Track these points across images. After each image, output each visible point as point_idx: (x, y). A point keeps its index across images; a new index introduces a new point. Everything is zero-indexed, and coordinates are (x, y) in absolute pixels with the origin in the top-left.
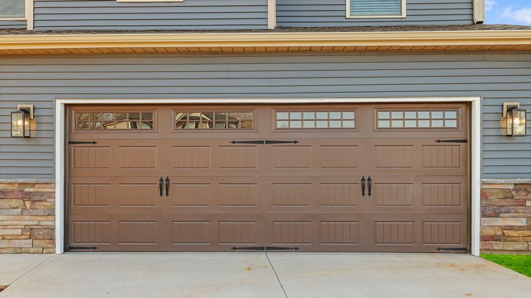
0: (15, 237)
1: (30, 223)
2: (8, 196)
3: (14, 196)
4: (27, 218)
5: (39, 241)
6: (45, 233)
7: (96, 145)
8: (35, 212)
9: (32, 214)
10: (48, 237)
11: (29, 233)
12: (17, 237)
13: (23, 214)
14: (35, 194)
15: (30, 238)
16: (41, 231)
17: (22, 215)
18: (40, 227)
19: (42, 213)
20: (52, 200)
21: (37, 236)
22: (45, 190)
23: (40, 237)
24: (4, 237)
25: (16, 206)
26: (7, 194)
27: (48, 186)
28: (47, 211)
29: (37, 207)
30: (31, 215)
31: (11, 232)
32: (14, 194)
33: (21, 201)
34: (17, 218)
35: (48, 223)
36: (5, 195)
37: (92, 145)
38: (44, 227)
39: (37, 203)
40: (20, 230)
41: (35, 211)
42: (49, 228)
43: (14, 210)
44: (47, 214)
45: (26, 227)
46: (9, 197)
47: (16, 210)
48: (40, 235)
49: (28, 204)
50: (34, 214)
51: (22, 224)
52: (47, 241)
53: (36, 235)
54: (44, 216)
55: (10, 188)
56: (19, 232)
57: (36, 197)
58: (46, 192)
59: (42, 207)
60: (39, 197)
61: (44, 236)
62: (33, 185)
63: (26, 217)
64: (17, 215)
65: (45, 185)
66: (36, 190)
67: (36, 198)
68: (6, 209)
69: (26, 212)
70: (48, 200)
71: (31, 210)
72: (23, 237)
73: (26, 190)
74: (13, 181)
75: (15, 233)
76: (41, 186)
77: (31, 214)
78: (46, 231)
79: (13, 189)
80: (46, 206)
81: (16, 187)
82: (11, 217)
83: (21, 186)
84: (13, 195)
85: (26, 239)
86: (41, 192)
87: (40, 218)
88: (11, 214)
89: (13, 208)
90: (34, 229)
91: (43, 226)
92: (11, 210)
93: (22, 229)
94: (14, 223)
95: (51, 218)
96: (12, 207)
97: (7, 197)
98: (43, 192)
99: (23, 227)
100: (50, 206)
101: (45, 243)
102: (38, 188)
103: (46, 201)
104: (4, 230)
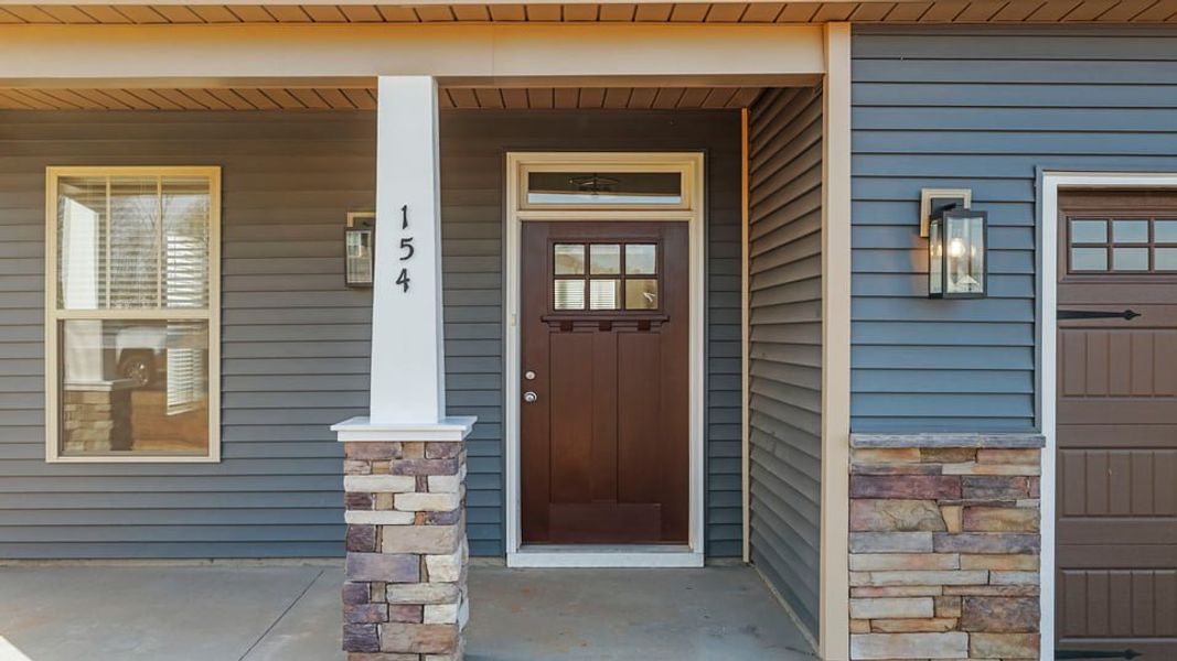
0: (913, 624)
1: (963, 578)
2: (889, 489)
3: (909, 491)
4: (951, 560)
5: (992, 636)
6: (1015, 612)
7: (1134, 321)
8: (980, 544)
9: (970, 549)
10: (1023, 625)
11: (958, 613)
12: (917, 626)
13: (939, 549)
14: (975, 482)
15: (958, 628)
16: (1001, 605)
17: (934, 552)
18: (993, 592)
19: (1000, 547)
20: (1031, 503)
21: (989, 621)
22: (1009, 470)
23: (996, 625)
24: (875, 624)
25: (915, 524)
26: (888, 484)
27: (1021, 458)
28: (1016, 541)
29: (984, 526)
30: (961, 553)
31: (899, 608)
32: (911, 485)
33: (929, 505)
34: (917, 562)
35: (1021, 578)
36: (881, 488)
37: (1122, 321)
38: (1005, 592)
39: (983, 513)
40: (929, 603)
41: (976, 539)
42: (1023, 596)
43: (908, 534)
44: (1016, 549)
45: (951, 591)
46: (892, 493)
47: (915, 535)
48: (998, 617)
49: (952, 516)
50: (976, 551)
51: (936, 582)
52: (1018, 637)
53: (984, 616)
54: (1008, 554)
55: (898, 463)
56: (926, 607)
57: (979, 492)
58: (1012, 477)
59: (999, 525)
60: (991, 492)
61: (1013, 620)
62: (973, 453)
63: (945, 558)
64: (921, 553)
65: (1010, 456)
66: (982, 470)
67: (980, 495)
68: (881, 531)
69: (948, 544)
70: (1020, 503)
71: (965, 537)
72: (938, 623)
73: (950, 469)
74: (903, 439)
75: (915, 613)
76: (999, 457)
77: (964, 549)
78: (1014, 605)
79: (907, 468)
80: (1011, 523)
81: (914, 460)
82: (897, 560)
83: (932, 458)
84: (908, 486)
85: (948, 630)
86: (996, 476)
87: (991, 563)
88: (901, 548)
89: (904, 530)
90: (972, 596)
91: (1005, 587)
92: (900, 535)
93: (934, 598)
94: (909, 577)
95: (1027, 561)
96: (900, 525)
97: (886, 494)
98: (1004, 477)
99: (937, 591)
100: (1024, 524)
101: (1009, 642)
102: (986, 463)
103: (1012, 505)
104: (876, 602)
